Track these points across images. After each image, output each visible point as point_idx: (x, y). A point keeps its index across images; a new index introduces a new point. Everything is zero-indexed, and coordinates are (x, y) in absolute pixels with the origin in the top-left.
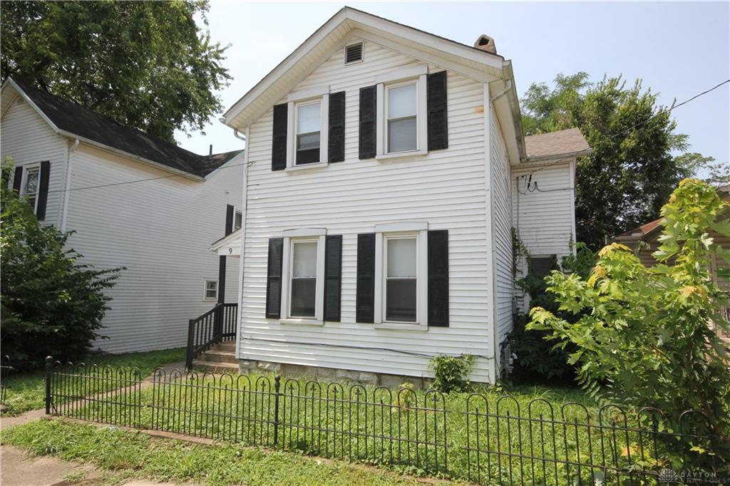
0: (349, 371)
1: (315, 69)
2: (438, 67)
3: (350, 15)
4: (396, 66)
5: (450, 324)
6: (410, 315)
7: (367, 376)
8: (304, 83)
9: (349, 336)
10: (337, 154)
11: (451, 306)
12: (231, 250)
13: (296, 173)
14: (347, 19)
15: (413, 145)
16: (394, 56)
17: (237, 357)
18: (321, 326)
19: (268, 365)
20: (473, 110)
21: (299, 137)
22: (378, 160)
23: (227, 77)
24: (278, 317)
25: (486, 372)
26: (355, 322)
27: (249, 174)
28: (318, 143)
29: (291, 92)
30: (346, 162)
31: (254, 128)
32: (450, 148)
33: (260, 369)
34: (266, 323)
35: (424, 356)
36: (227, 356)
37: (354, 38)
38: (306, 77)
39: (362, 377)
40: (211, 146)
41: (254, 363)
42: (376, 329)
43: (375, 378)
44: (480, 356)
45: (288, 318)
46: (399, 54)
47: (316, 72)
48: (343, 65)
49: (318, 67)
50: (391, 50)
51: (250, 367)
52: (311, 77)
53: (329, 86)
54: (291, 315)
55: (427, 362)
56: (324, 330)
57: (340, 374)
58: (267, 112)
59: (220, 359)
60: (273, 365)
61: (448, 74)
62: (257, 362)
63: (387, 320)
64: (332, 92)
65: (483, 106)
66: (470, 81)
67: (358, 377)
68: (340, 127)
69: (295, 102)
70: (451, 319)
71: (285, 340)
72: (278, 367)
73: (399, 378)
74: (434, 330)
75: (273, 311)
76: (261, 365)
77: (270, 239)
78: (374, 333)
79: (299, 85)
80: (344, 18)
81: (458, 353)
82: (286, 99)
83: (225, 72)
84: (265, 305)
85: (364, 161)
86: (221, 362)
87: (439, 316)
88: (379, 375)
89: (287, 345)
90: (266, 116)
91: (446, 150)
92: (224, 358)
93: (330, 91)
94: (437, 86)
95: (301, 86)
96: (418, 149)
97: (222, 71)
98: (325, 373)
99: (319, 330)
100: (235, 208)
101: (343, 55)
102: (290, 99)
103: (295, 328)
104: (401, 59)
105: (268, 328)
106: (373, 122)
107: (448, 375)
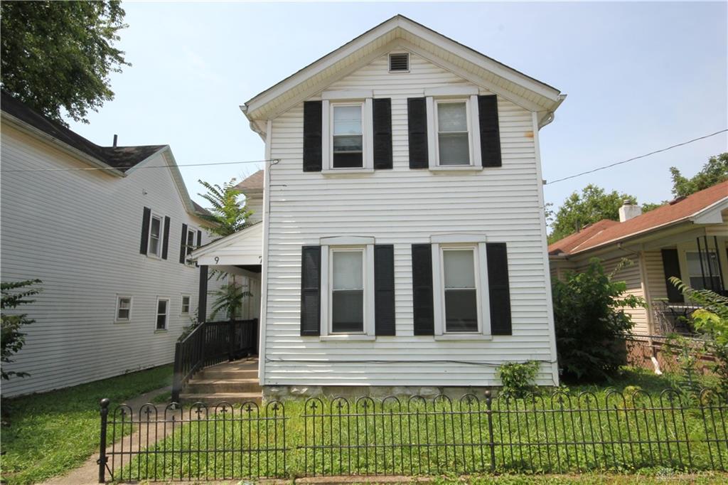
0: (406, 387)
1: (354, 71)
2: (488, 90)
3: (403, 24)
4: (445, 83)
5: (513, 332)
6: (472, 325)
7: (429, 390)
8: (339, 83)
9: (407, 350)
10: (384, 160)
11: (513, 315)
12: (217, 259)
13: (333, 177)
14: (398, 27)
15: (465, 160)
16: (443, 72)
17: (262, 384)
18: (372, 341)
19: (305, 390)
20: (523, 134)
21: (335, 138)
22: (431, 171)
23: (122, 61)
24: (317, 333)
25: (549, 375)
26: (413, 335)
27: (272, 173)
28: (360, 148)
29: (325, 90)
30: (394, 170)
31: (279, 122)
32: (504, 167)
33: (294, 395)
34: (302, 341)
35: (489, 365)
36: (222, 384)
37: (399, 48)
38: (344, 77)
39: (422, 392)
40: (116, 137)
41: (285, 390)
42: (437, 341)
43: (438, 392)
44: (543, 361)
45: (329, 334)
46: (448, 71)
47: (355, 74)
48: (387, 72)
49: (357, 70)
50: (439, 66)
51: (280, 394)
52: (350, 77)
53: (373, 91)
54: (333, 331)
55: (492, 370)
56: (376, 346)
57: (397, 391)
58: (295, 107)
59: (212, 389)
60: (311, 389)
61: (498, 98)
62: (289, 387)
63: (447, 331)
64: (376, 97)
65: (532, 132)
66: (519, 107)
67: (419, 393)
68: (387, 134)
69: (330, 101)
70: (514, 327)
71: (327, 360)
72: (319, 391)
73: (463, 389)
74: (498, 339)
75: (310, 326)
76: (295, 390)
77: (303, 247)
78: (435, 345)
79: (336, 84)
80: (396, 26)
81: (525, 359)
82: (321, 96)
83: (120, 55)
84: (300, 321)
85: (413, 170)
86: (215, 393)
87: (502, 324)
88: (441, 388)
89: (330, 365)
90: (293, 112)
91: (500, 168)
92: (218, 387)
93: (373, 95)
94: (488, 107)
95: (337, 86)
96: (471, 163)
97: (115, 53)
98: (379, 392)
99: (370, 345)
100: (152, 212)
101: (387, 63)
102: (325, 98)
103: (339, 346)
104: (449, 77)
105: (304, 347)
106: (424, 133)
107: (519, 381)
